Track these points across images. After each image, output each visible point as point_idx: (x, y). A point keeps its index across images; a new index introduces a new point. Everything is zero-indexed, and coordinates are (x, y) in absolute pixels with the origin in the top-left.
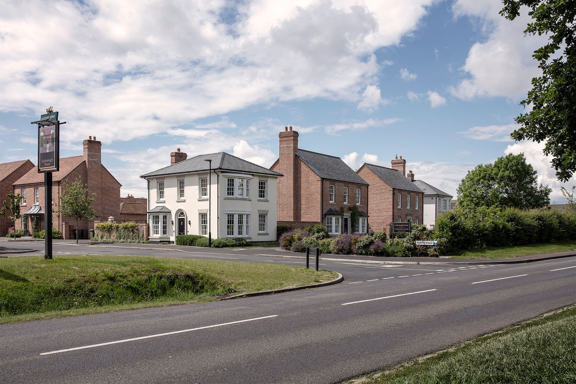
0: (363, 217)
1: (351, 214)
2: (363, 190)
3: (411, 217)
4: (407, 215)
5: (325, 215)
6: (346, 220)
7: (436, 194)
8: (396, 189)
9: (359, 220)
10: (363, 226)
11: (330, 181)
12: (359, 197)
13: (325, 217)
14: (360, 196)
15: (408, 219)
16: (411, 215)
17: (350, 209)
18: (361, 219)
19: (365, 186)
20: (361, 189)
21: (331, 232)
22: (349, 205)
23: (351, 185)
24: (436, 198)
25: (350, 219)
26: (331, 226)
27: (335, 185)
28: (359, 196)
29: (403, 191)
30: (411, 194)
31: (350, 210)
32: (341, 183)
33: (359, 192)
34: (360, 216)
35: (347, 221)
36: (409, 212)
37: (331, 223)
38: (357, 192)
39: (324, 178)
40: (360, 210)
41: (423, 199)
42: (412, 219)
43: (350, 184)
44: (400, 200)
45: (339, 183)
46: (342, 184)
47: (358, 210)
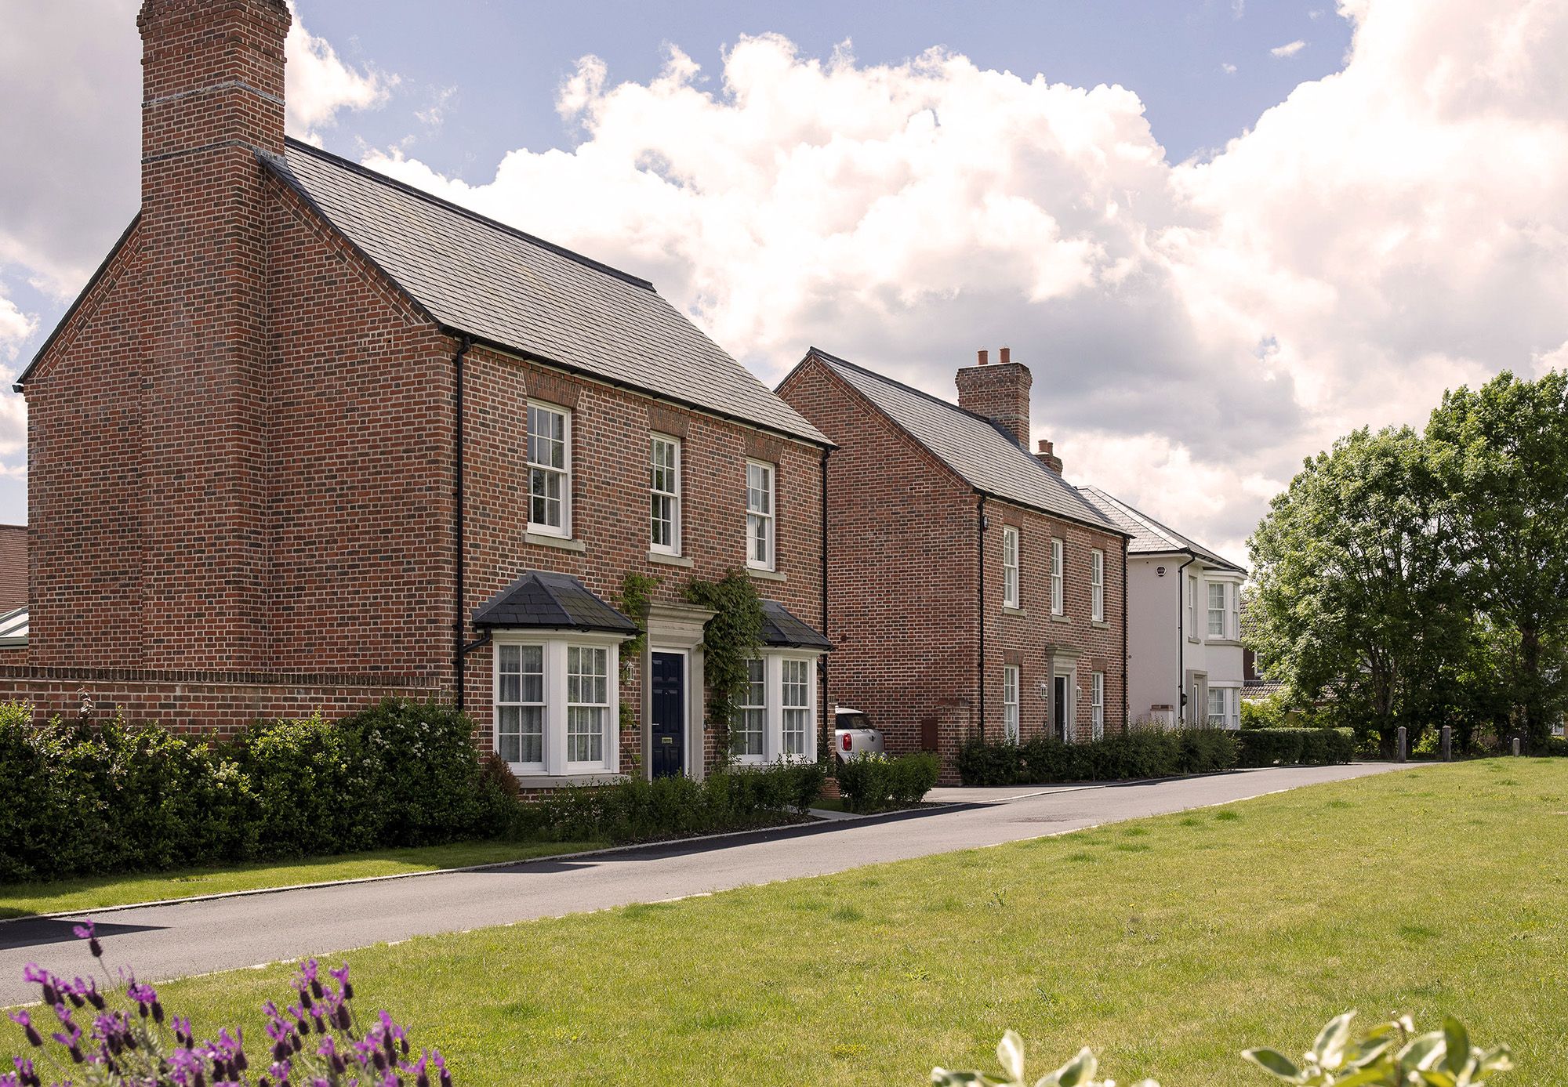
0: (789, 654)
1: (708, 625)
2: (793, 479)
3: (1072, 664)
4: (1050, 651)
5: (486, 627)
6: (668, 668)
7: (1182, 551)
8: (993, 496)
9: (762, 668)
10: (790, 712)
11: (533, 369)
12: (763, 519)
13: (487, 640)
14: (772, 513)
15: (1056, 674)
16: (1069, 650)
17: (697, 593)
18: (775, 667)
19: (806, 451)
20: (777, 465)
21: (535, 752)
22: (688, 562)
23: (706, 429)
24: (1181, 572)
25: (700, 660)
26: (535, 716)
27: (573, 410)
28: (766, 511)
29: (1030, 515)
30: (1069, 537)
31: (695, 598)
32: (627, 398)
33: (766, 487)
34: (772, 643)
35: (672, 679)
36: (1060, 635)
37: (535, 687)
38: (753, 483)
39: (476, 339)
40: (770, 603)
41: (1125, 569)
42: (1074, 675)
43: (696, 419)
44: (1016, 565)
45: (614, 396)
46: (641, 414)
47: (761, 604)
